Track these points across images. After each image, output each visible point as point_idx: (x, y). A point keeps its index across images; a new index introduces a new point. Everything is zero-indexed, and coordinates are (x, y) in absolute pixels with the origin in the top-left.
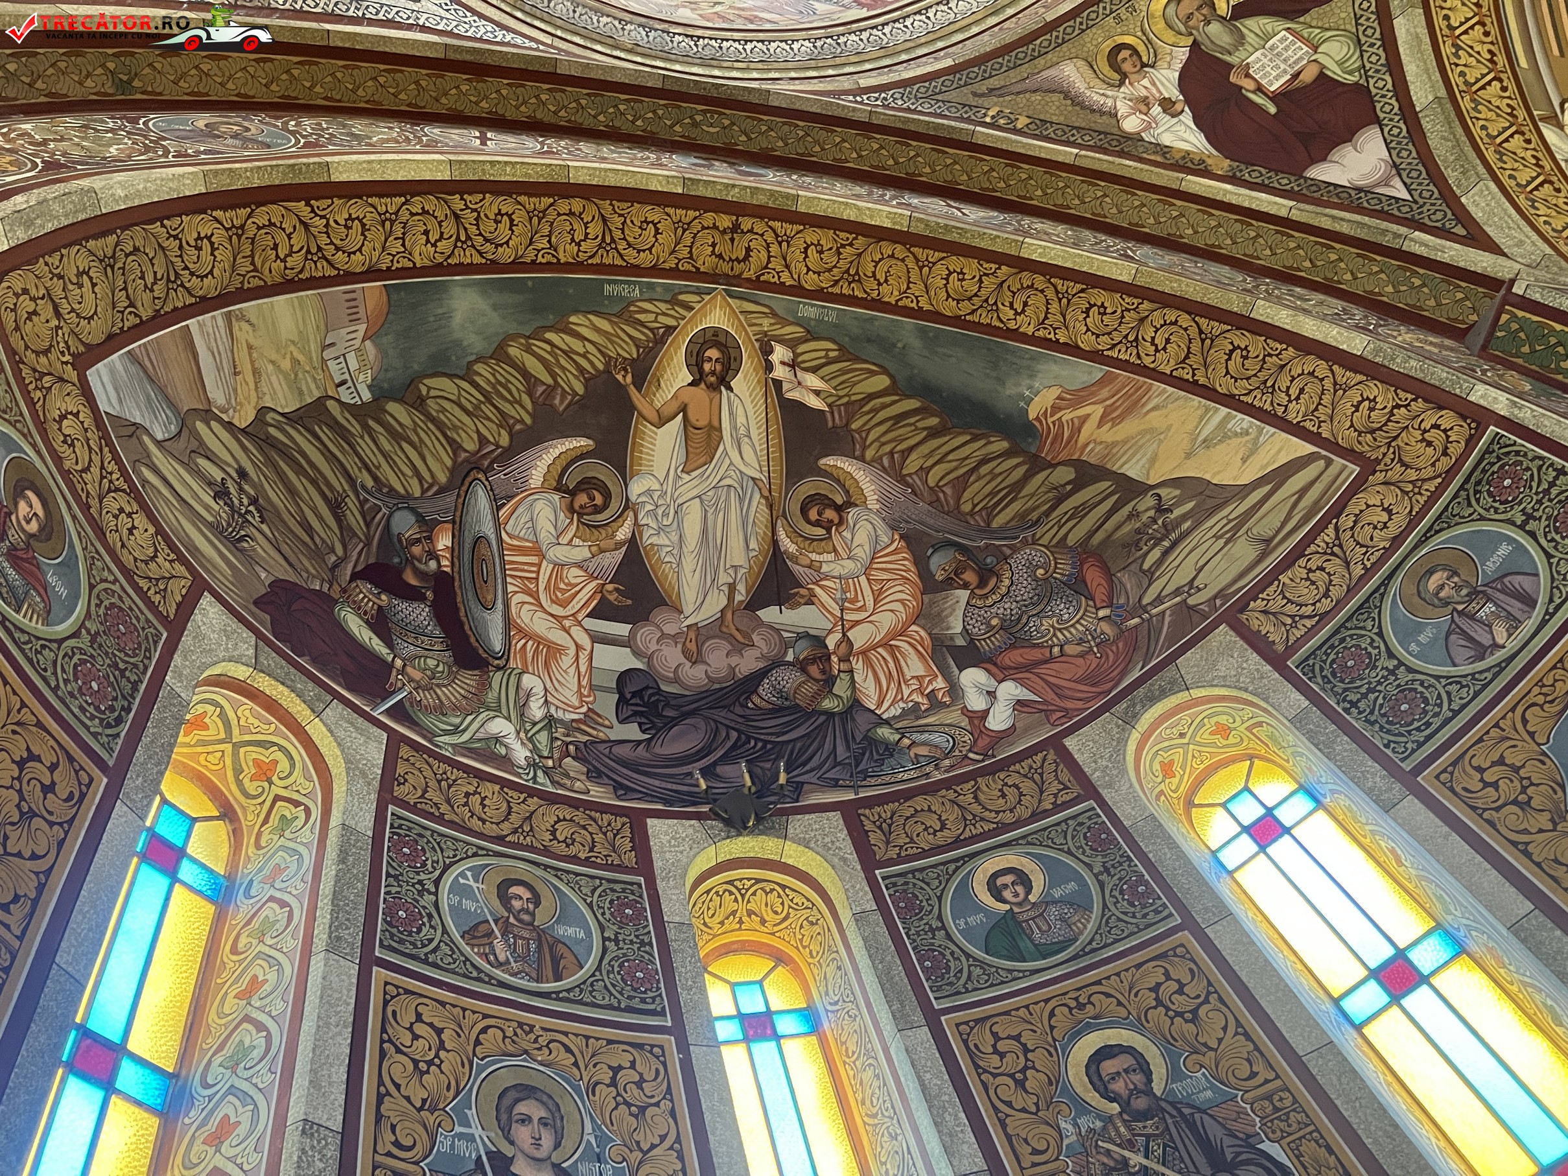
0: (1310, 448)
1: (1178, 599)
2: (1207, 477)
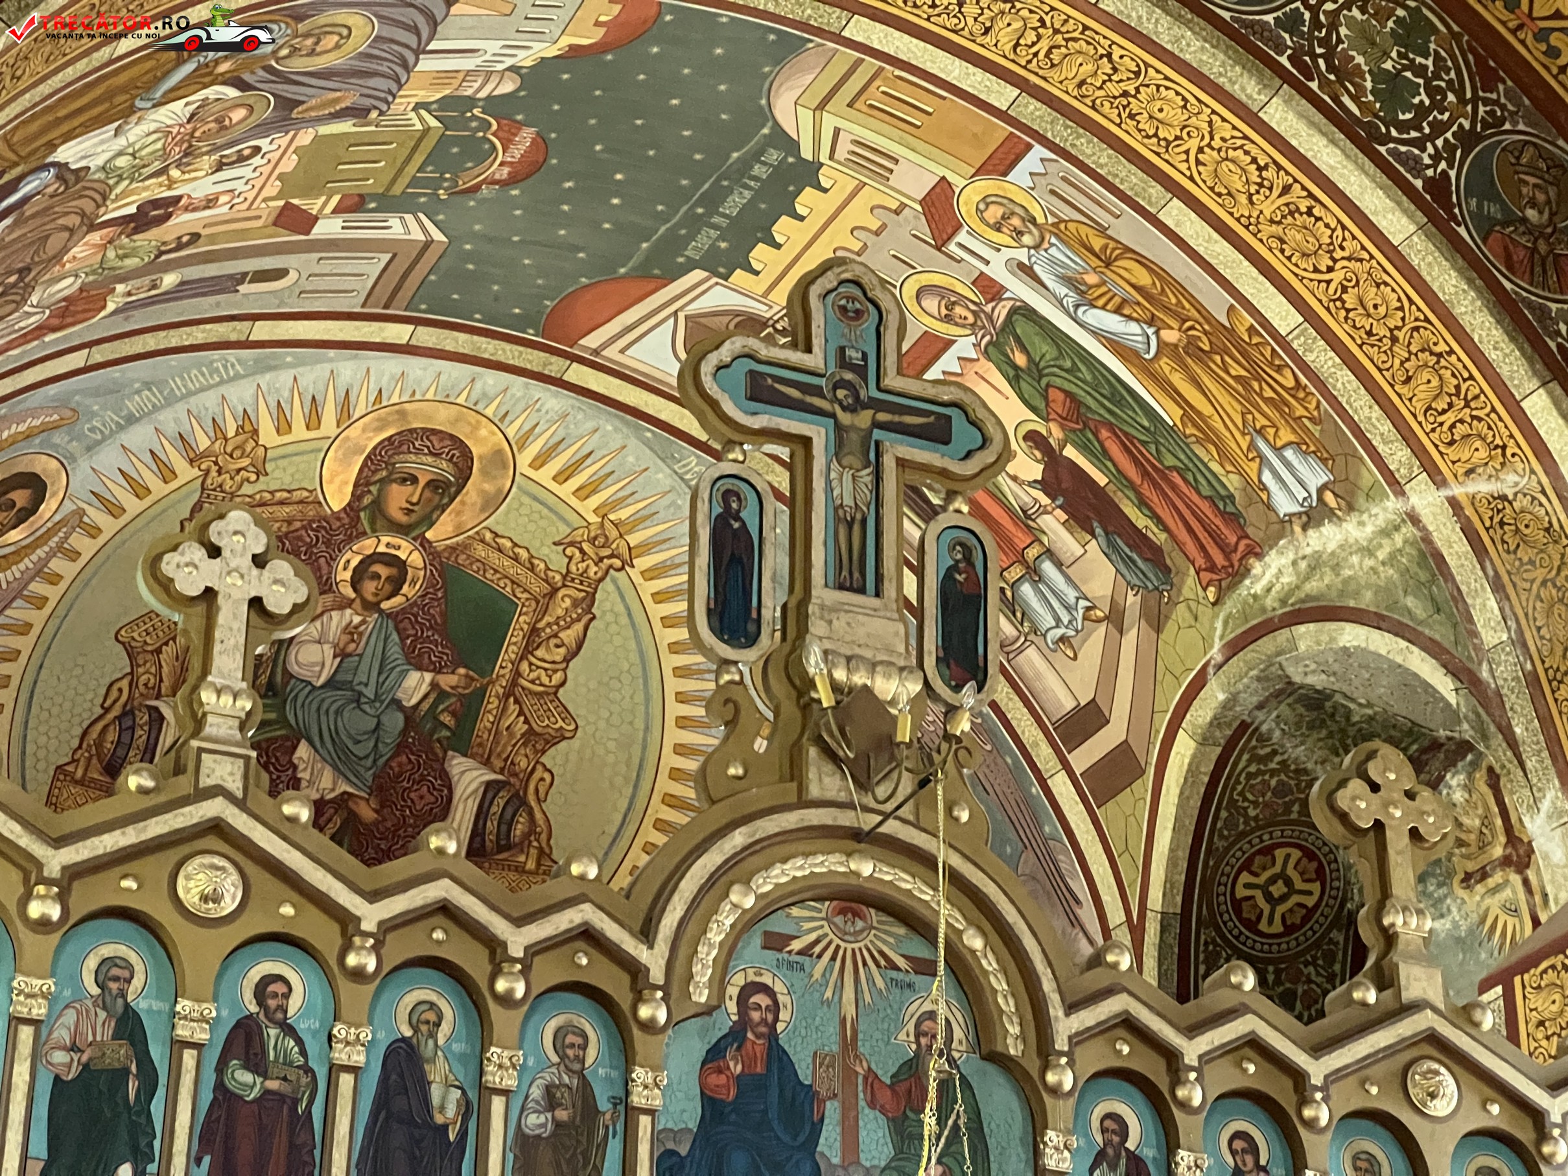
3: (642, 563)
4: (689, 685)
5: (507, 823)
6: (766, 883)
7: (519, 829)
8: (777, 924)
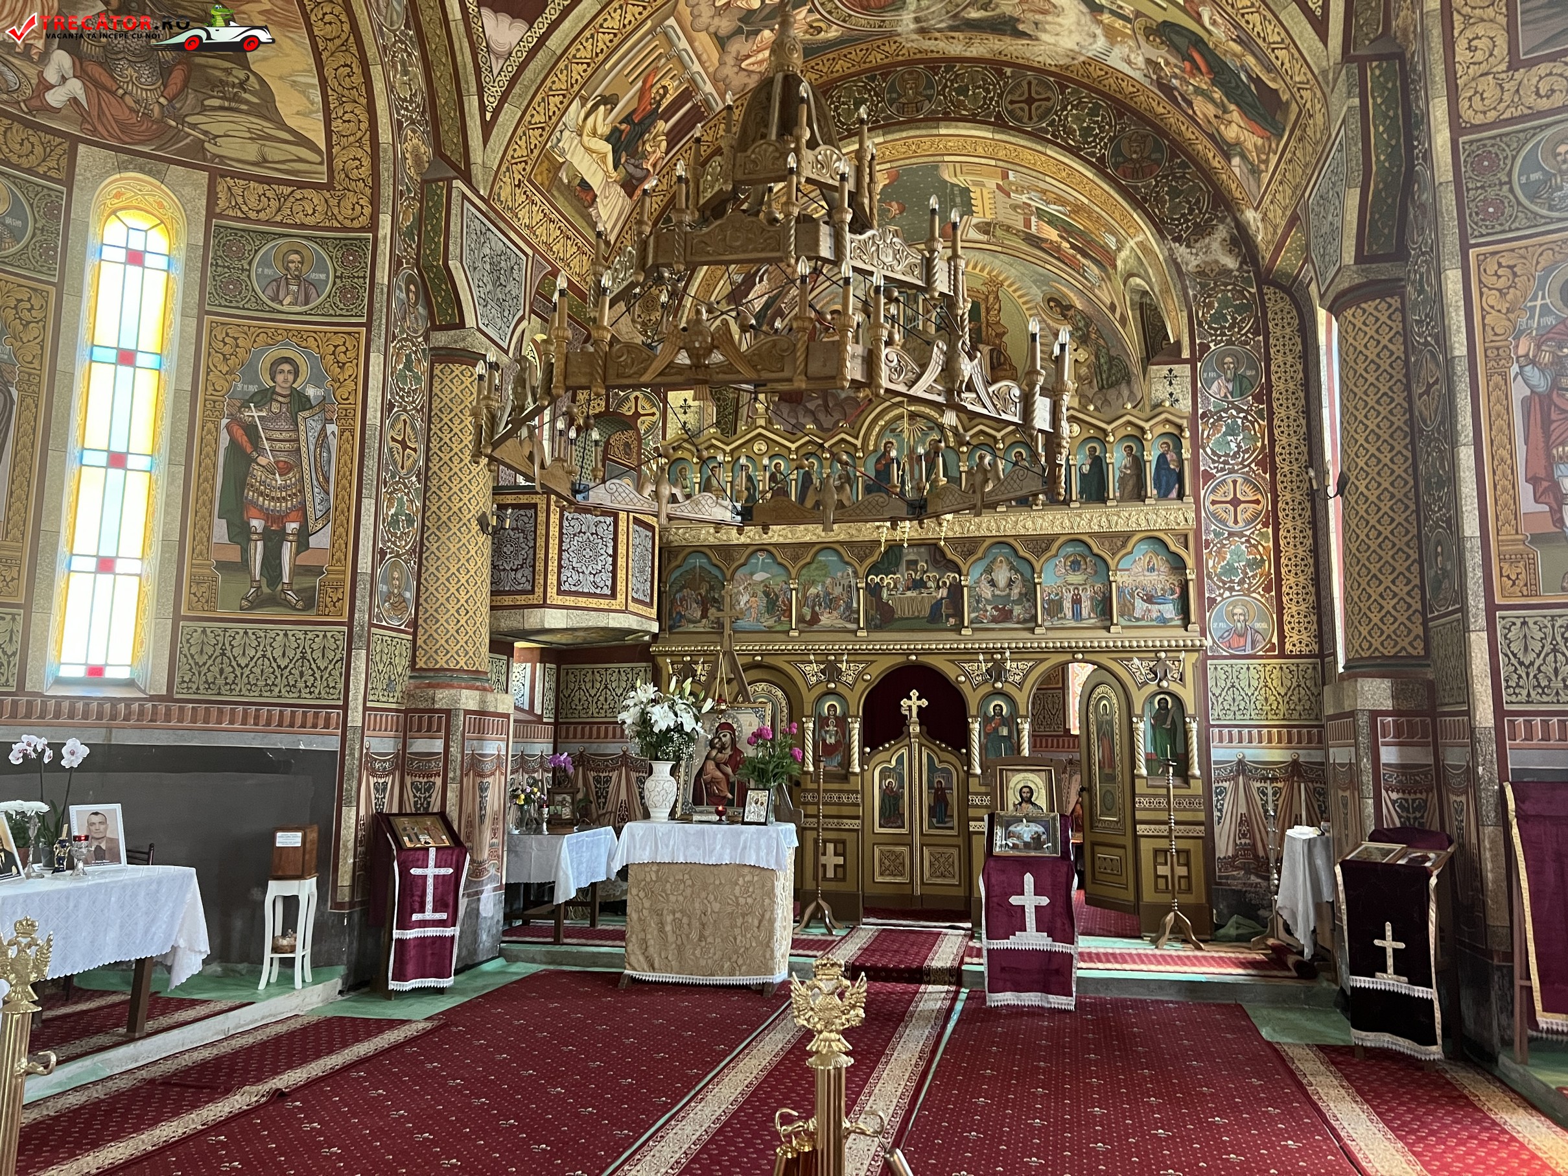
0: (323, 148)
1: (202, 137)
2: (277, 98)
3: (1006, 284)
4: (1032, 312)
5: (998, 359)
6: (887, 418)
7: (1002, 359)
8: (894, 426)
